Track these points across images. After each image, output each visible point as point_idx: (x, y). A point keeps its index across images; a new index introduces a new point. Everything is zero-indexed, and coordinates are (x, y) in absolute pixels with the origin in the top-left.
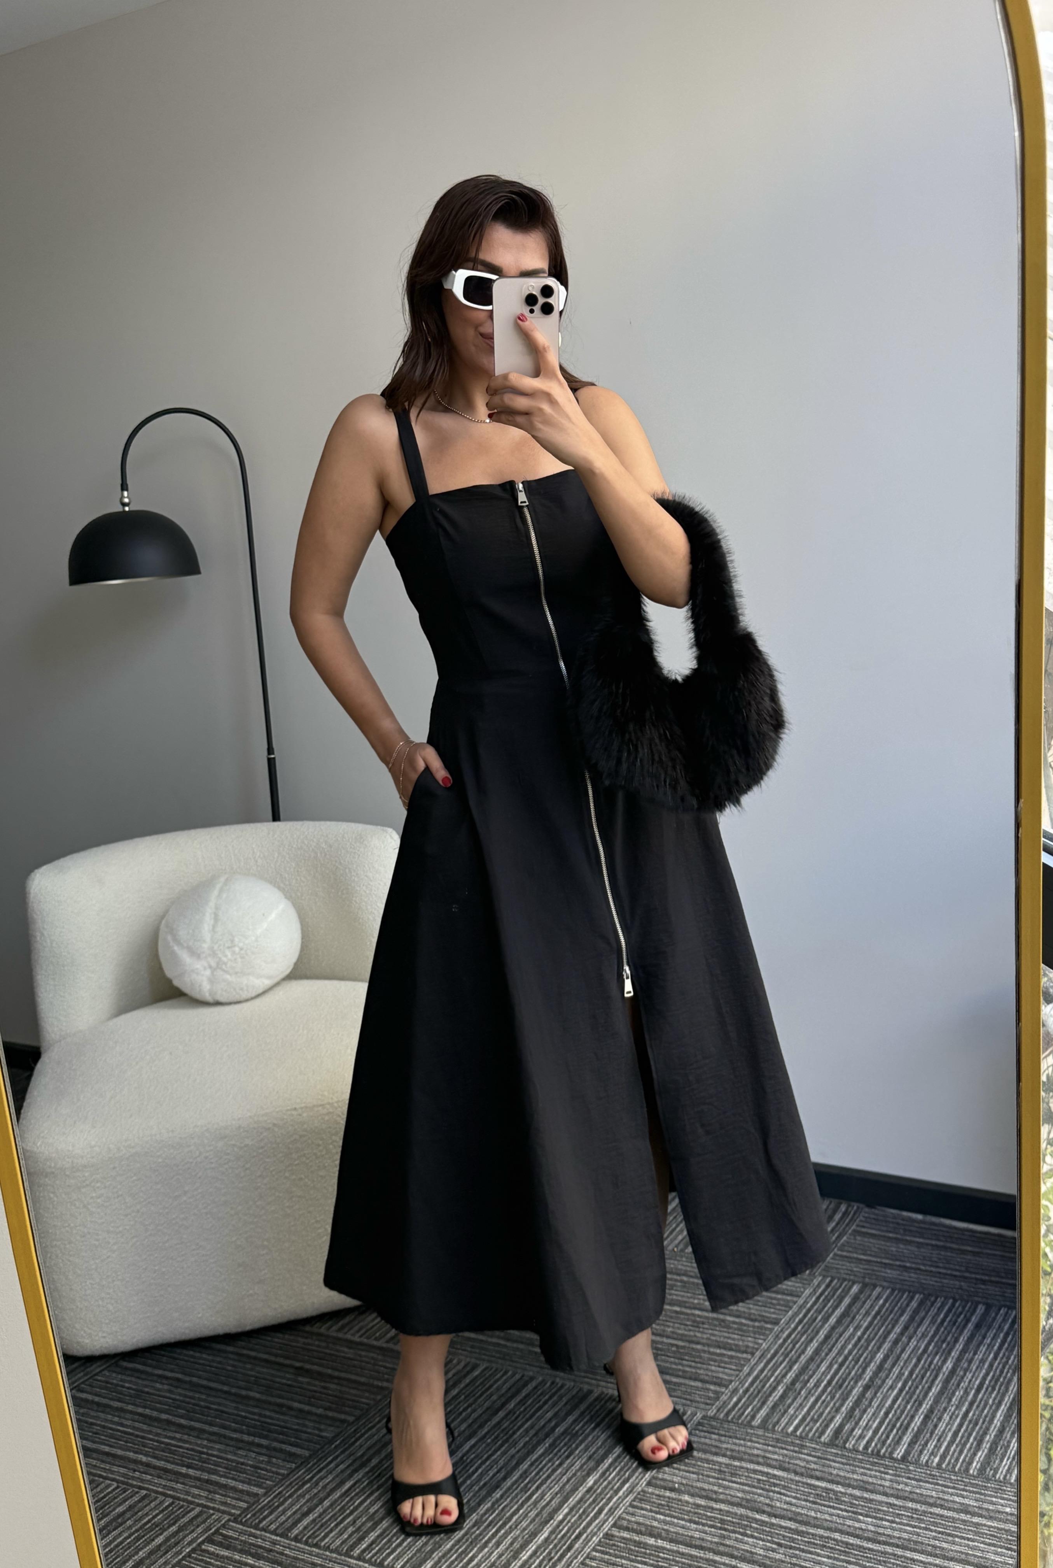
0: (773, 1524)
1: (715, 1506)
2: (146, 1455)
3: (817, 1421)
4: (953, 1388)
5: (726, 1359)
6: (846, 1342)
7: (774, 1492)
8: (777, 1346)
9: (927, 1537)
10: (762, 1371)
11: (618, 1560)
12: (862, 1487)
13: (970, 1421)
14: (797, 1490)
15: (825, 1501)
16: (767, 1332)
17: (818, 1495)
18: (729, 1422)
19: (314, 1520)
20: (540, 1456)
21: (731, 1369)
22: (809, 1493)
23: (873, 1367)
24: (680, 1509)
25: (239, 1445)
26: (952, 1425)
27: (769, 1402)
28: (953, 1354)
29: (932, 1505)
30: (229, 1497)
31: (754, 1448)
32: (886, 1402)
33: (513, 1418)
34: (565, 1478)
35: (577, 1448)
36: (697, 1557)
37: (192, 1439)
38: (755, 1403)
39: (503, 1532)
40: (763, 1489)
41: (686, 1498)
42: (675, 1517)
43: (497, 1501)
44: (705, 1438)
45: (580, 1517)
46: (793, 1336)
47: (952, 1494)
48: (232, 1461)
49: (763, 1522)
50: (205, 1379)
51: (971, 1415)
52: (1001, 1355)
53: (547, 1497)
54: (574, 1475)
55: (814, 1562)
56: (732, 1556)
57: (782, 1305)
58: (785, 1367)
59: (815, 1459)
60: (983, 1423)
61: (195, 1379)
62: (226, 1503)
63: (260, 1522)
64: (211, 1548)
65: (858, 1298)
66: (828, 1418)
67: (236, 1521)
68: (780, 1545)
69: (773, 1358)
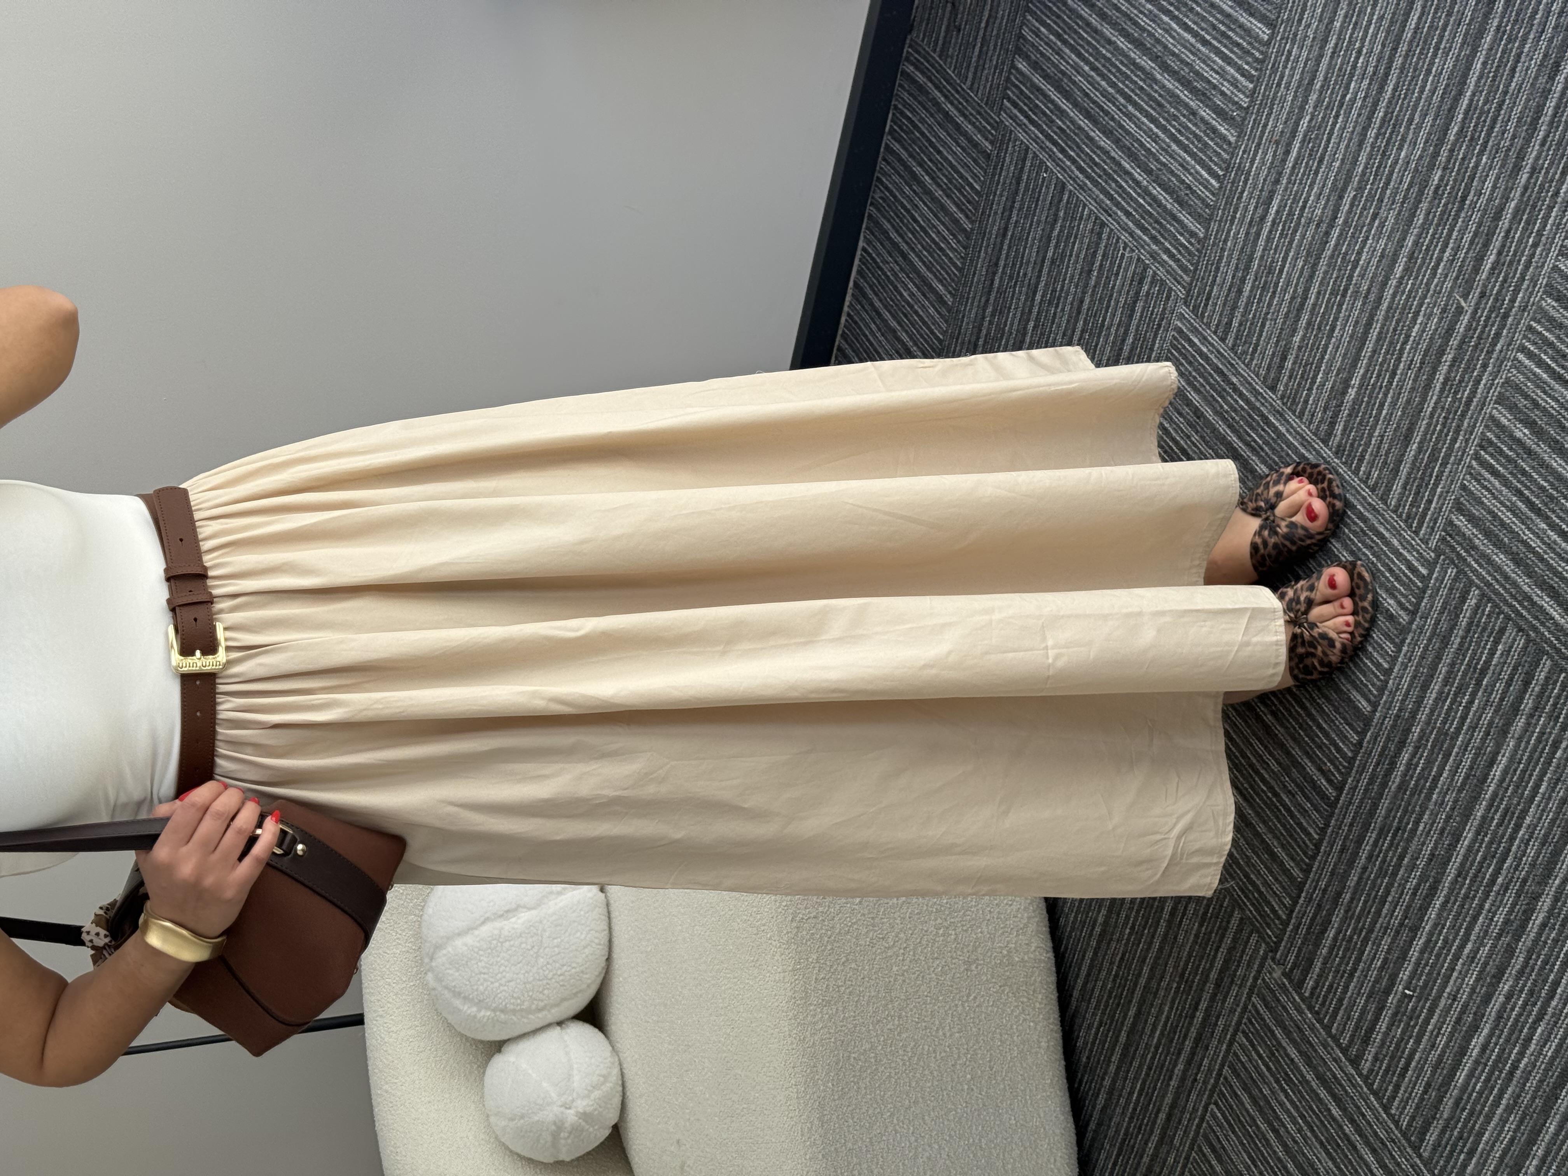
0: (1346, 222)
1: (1311, 300)
2: (1175, 1066)
3: (1206, 144)
5: (1108, 262)
6: (1097, 89)
7: (1301, 216)
8: (1094, 189)
10: (1128, 214)
11: (1373, 442)
12: (1306, 90)
14: (1300, 183)
15: (1319, 146)
16: (1074, 200)
17: (1310, 155)
18: (1196, 269)
19: (1283, 846)
21: (1122, 257)
22: (1306, 167)
23: (1135, 54)
24: (1312, 350)
27: (1174, 210)
30: (1241, 957)
31: (1236, 237)
32: (1188, 41)
36: (1380, 333)
37: (1158, 1002)
38: (1172, 229)
40: (1295, 230)
41: (1297, 339)
42: (1323, 358)
44: (1215, 303)
46: (1082, 164)
48: (1192, 949)
49: (1341, 235)
55: (1405, 170)
56: (1384, 284)
57: (1038, 174)
58: (1126, 182)
59: (1260, 151)
62: (1249, 962)
63: (1279, 918)
64: (1310, 983)
65: (1036, 63)
66: (1204, 128)
67: (1275, 950)
68: (1375, 216)
69: (1111, 198)
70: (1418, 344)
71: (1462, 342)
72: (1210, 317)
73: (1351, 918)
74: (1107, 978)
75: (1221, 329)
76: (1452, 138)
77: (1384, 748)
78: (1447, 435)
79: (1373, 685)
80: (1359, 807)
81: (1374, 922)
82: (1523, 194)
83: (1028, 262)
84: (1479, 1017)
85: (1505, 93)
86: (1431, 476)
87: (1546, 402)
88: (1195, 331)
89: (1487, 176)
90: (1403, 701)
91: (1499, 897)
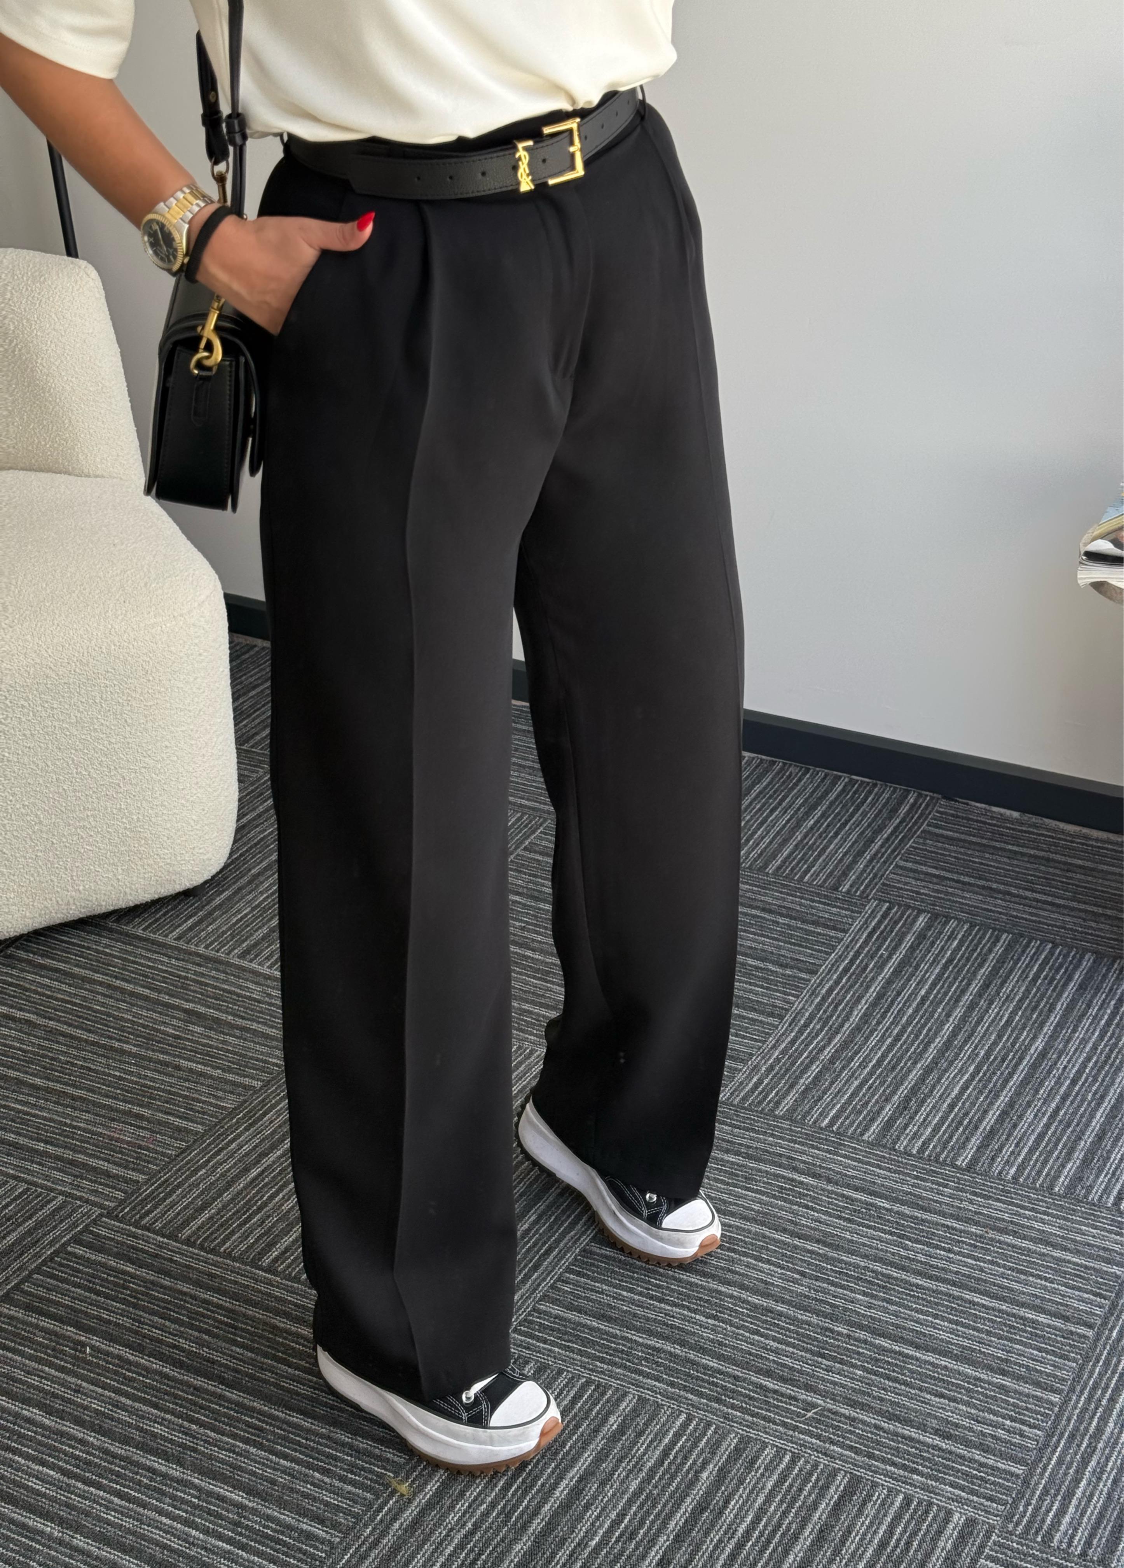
0: (796, 1247)
3: (859, 1113)
4: (1041, 1077)
6: (904, 1005)
7: (799, 1205)
8: (813, 1006)
9: (990, 1273)
10: (791, 1042)
11: (597, 1284)
12: (911, 1202)
13: (1061, 1121)
14: (829, 1203)
15: (862, 1219)
16: (801, 985)
17: (855, 1211)
18: (746, 1109)
19: (211, 1218)
21: (753, 1036)
23: (938, 1042)
25: (114, 1114)
26: (1036, 1126)
27: (799, 1085)
28: (1045, 1030)
29: (1002, 1232)
30: (101, 1184)
31: (776, 1145)
32: (951, 1092)
36: (697, 1285)
37: (51, 1106)
38: (781, 1085)
40: (783, 1200)
45: (551, 1226)
46: (835, 993)
47: (1029, 1218)
48: (105, 1136)
49: (784, 1243)
51: (1061, 1113)
55: (845, 1300)
56: (742, 1287)
58: (822, 1039)
59: (856, 1164)
60: (1077, 1125)
62: (96, 1191)
63: (141, 1218)
64: (80, 1251)
66: (874, 1109)
67: (109, 1216)
68: (803, 1274)
69: (807, 1025)
70: (689, 1321)
71: (693, 1363)
73: (146, 1287)
76: (877, 1342)
78: (607, 1353)
80: (253, 1289)
81: (144, 1309)
82: (830, 1411)
84: (61, 1415)
85: (920, 1389)
86: (568, 1341)
87: (643, 1444)
89: (845, 1377)
91: (177, 1428)
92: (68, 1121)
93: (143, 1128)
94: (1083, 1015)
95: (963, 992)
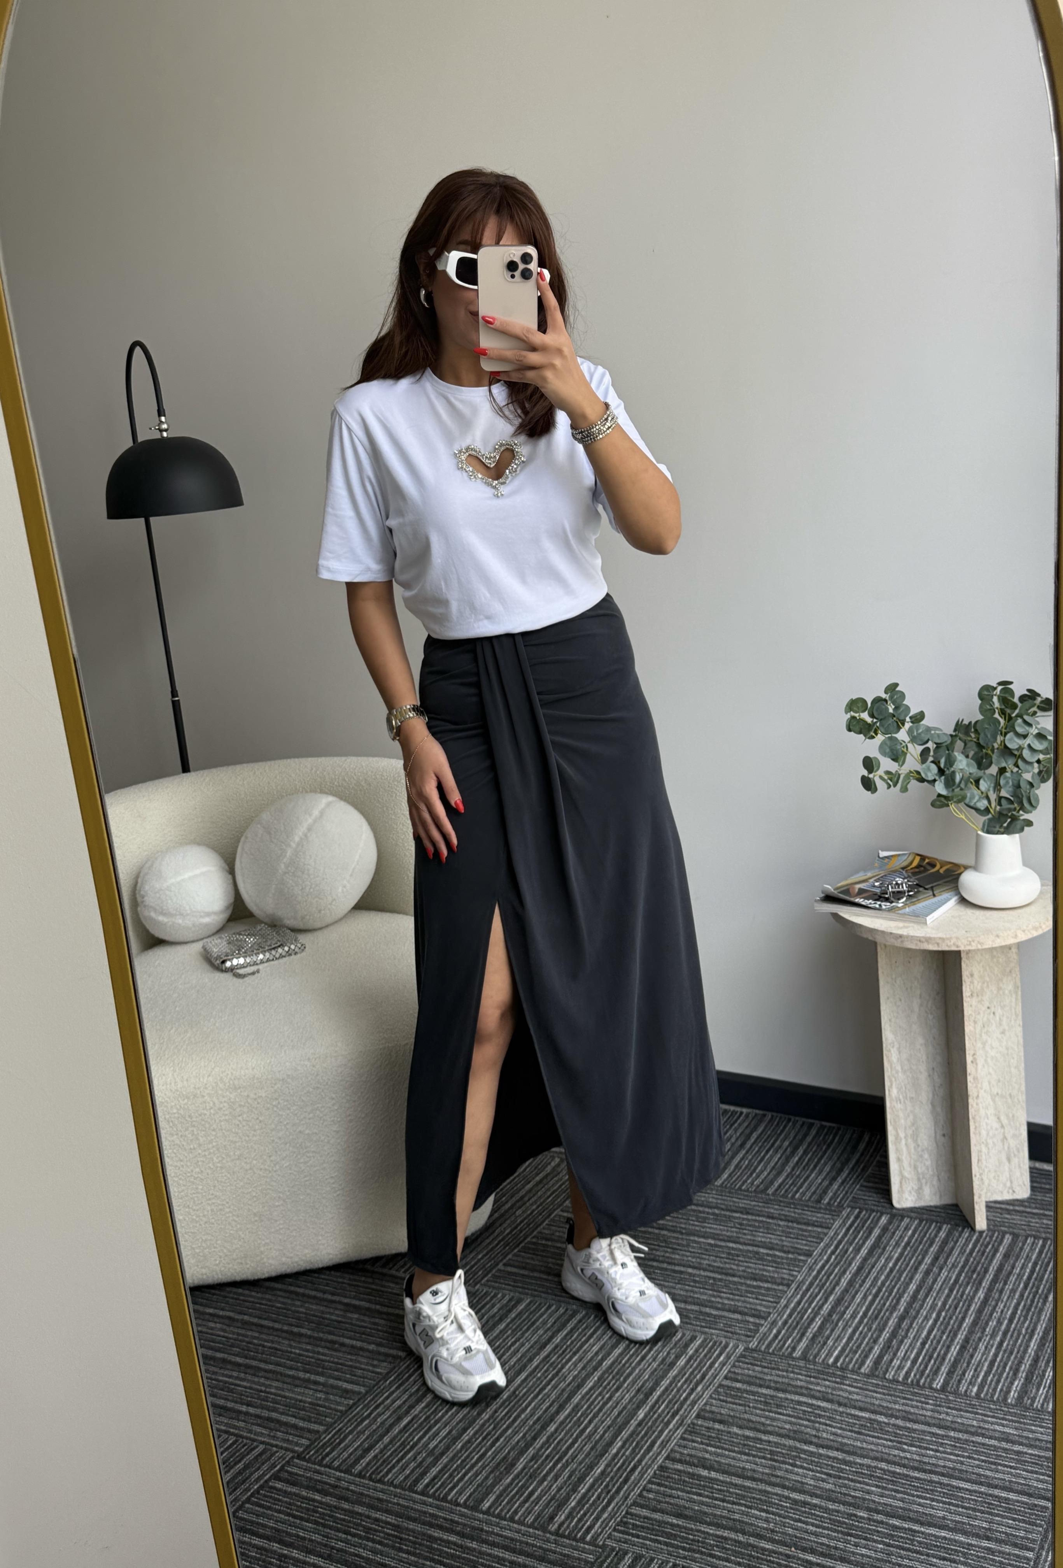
0: (820, 1456)
1: (763, 1437)
3: (856, 1352)
4: (986, 1318)
5: (763, 1292)
6: (878, 1273)
7: (820, 1423)
8: (811, 1278)
9: (971, 1465)
10: (799, 1303)
11: (673, 1492)
12: (904, 1417)
13: (1005, 1351)
14: (841, 1421)
15: (868, 1431)
16: (801, 1264)
17: (862, 1425)
18: (770, 1354)
19: (376, 1456)
20: (591, 1389)
21: (769, 1301)
22: (853, 1424)
23: (906, 1298)
24: (729, 1441)
25: (296, 1382)
26: (988, 1356)
27: (808, 1334)
28: (984, 1284)
29: (973, 1434)
30: (290, 1434)
31: (797, 1379)
32: (921, 1334)
33: (561, 1352)
34: (616, 1412)
35: (625, 1381)
36: (749, 1488)
37: (249, 1377)
38: (794, 1335)
39: (560, 1465)
40: (809, 1420)
41: (735, 1430)
42: (726, 1449)
43: (552, 1435)
44: (749, 1369)
45: (634, 1450)
46: (826, 1268)
47: (992, 1423)
48: (291, 1398)
49: (812, 1452)
50: (255, 1317)
51: (1005, 1345)
52: (1031, 1285)
53: (601, 1431)
54: (625, 1408)
55: (861, 1492)
56: (784, 1487)
57: (814, 1237)
58: (820, 1299)
59: (857, 1390)
60: (1018, 1352)
61: (246, 1318)
62: (288, 1440)
63: (323, 1459)
64: (279, 1485)
65: (887, 1229)
66: (867, 1349)
67: (299, 1456)
68: (829, 1475)
69: (808, 1290)
70: (747, 1516)
71: (753, 1546)
72: (739, 1367)
73: (331, 1511)
74: (262, 1339)
75: (733, 1376)
76: (891, 1522)
77: (457, 1523)
78: (686, 1543)
79: (502, 1510)
80: (412, 1509)
81: (331, 1528)
83: (754, 1236)
86: (656, 1535)
88: (728, 1357)
90: (493, 1533)
92: (263, 1388)
93: (320, 1391)
94: (1010, 1273)
95: (920, 1263)
